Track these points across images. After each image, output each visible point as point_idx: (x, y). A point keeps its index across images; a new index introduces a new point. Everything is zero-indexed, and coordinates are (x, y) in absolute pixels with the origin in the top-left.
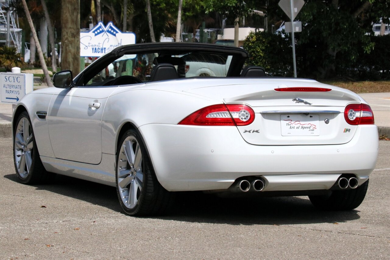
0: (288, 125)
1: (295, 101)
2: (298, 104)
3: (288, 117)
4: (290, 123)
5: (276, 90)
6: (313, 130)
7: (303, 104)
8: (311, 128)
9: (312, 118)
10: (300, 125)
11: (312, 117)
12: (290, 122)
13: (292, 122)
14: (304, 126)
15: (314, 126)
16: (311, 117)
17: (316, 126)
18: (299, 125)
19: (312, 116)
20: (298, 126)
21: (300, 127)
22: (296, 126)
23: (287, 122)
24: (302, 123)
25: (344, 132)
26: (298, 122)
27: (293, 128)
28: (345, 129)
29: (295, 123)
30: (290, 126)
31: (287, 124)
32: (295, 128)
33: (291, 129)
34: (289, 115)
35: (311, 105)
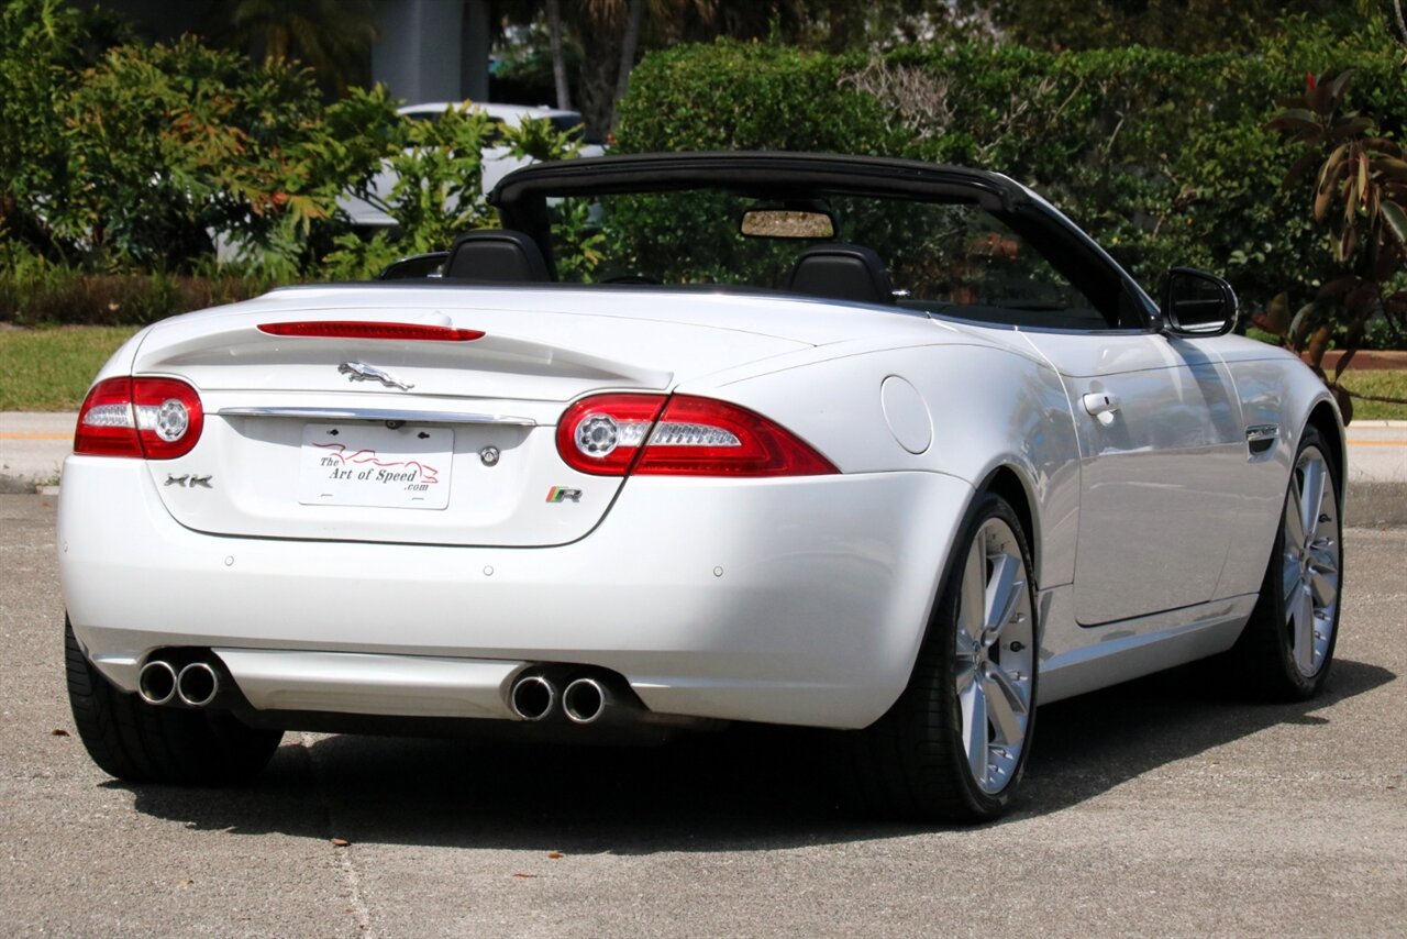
0: (326, 462)
1: (349, 375)
2: (357, 385)
3: (335, 432)
4: (335, 458)
5: (262, 327)
6: (424, 488)
7: (377, 386)
8: (418, 481)
9: (425, 439)
10: (374, 466)
11: (428, 436)
12: (338, 452)
13: (346, 454)
14: (390, 470)
15: (430, 473)
16: (422, 436)
17: (436, 472)
18: (371, 465)
19: (427, 433)
20: (366, 467)
21: (375, 474)
22: (357, 469)
23: (327, 452)
24: (384, 457)
25: (549, 499)
26: (370, 455)
27: (345, 476)
28: (553, 489)
29: (357, 458)
30: (333, 469)
31: (324, 459)
32: (354, 475)
33: (338, 480)
34: (338, 428)
35: (410, 391)
